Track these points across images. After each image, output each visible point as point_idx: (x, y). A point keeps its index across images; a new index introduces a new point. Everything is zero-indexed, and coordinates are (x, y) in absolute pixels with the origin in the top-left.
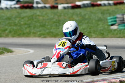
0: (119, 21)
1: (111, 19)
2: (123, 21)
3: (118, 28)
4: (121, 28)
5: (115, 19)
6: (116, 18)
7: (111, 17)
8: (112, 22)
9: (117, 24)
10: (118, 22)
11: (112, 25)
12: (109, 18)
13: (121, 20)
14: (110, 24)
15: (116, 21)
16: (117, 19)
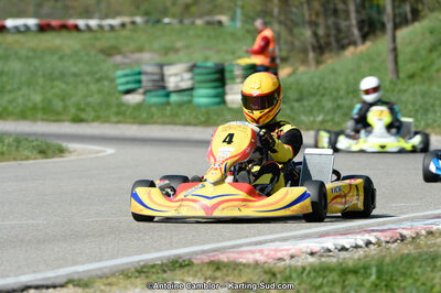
0: (148, 81)
1: (126, 75)
2: (161, 84)
3: (144, 101)
4: (154, 99)
5: (137, 77)
6: (140, 73)
7: (127, 71)
8: (127, 83)
9: (141, 91)
10: (144, 84)
11: (128, 92)
12: (119, 73)
13: (154, 81)
14: (122, 88)
15: (139, 82)
16: (144, 78)
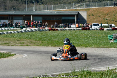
1: (110, 36)
2: (116, 38)
3: (113, 42)
11: (110, 40)
16: (113, 37)
